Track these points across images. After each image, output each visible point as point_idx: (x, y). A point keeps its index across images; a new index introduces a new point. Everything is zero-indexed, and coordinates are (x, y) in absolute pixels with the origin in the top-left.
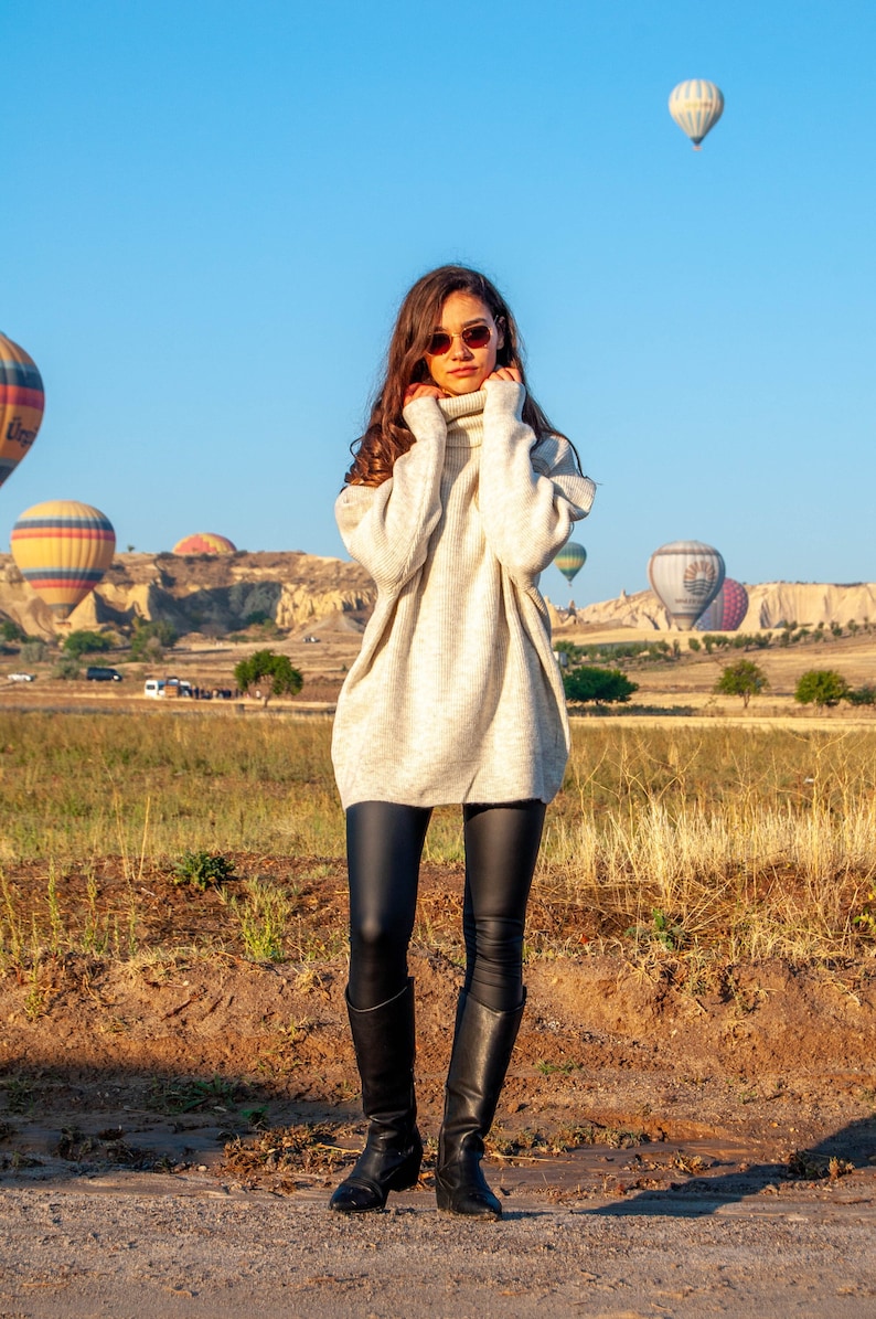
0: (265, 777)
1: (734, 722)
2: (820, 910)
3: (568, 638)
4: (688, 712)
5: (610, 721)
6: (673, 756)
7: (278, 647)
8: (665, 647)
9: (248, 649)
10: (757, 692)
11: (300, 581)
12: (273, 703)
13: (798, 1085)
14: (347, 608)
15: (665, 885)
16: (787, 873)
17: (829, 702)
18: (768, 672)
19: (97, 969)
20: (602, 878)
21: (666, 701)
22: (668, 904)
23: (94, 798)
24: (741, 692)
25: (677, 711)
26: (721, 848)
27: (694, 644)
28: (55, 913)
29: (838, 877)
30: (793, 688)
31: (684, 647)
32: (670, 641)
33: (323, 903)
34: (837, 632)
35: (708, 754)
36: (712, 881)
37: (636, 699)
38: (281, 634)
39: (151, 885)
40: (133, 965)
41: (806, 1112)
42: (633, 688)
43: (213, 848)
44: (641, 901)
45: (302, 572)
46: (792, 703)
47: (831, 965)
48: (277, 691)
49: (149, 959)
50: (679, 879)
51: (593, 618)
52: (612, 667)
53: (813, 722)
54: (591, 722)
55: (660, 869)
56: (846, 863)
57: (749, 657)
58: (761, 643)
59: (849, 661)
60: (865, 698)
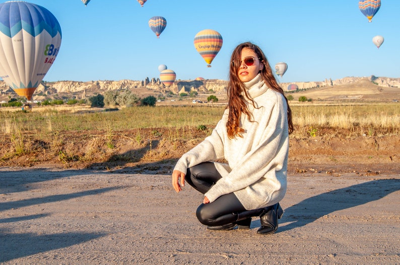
0: (212, 115)
2: (302, 131)
7: (214, 95)
9: (209, 95)
10: (292, 100)
11: (217, 84)
12: (213, 103)
13: (298, 158)
14: (225, 88)
16: (297, 126)
17: (304, 101)
18: (294, 97)
19: (185, 142)
23: (185, 118)
24: (290, 100)
28: (178, 134)
29: (305, 126)
30: (298, 99)
34: (305, 90)
38: (214, 92)
39: (194, 130)
40: (190, 141)
41: (299, 162)
43: (203, 124)
45: (218, 82)
46: (298, 101)
47: (303, 139)
48: (214, 102)
49: (193, 140)
53: (301, 104)
56: (306, 124)
57: (291, 94)
58: (293, 92)
59: (307, 95)
60: (310, 100)
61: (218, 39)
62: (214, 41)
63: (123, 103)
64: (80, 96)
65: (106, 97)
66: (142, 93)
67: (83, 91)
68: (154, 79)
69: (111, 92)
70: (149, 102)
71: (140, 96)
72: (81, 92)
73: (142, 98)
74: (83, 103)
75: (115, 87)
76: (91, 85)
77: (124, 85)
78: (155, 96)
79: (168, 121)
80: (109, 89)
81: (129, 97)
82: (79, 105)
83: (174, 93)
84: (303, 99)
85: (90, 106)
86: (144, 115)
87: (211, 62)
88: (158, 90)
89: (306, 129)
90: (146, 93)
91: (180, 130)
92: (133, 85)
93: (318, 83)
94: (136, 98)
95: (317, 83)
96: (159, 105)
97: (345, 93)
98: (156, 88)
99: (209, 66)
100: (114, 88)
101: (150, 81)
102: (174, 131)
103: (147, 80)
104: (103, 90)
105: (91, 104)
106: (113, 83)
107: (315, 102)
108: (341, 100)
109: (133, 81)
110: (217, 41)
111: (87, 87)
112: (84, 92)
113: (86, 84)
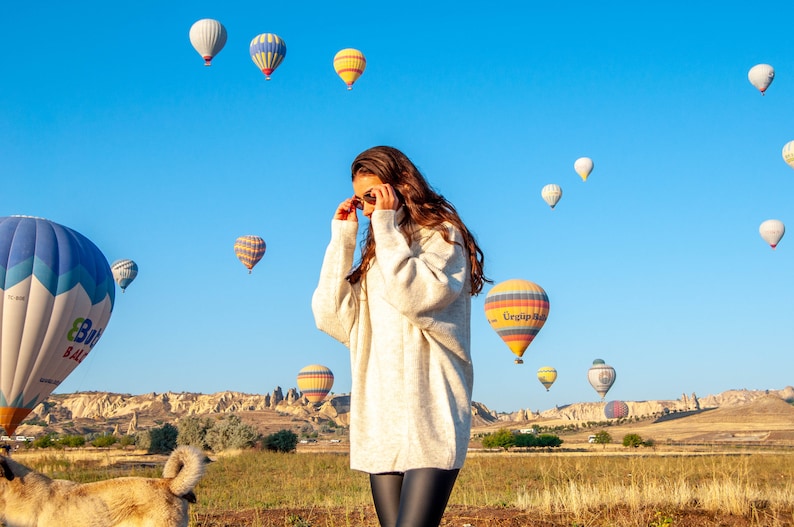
1: (600, 454)
2: (636, 521)
3: (537, 423)
4: (583, 450)
5: (553, 454)
6: (578, 466)
8: (573, 426)
10: (608, 443)
15: (577, 513)
16: (624, 508)
17: (636, 446)
18: (612, 435)
20: (553, 510)
21: (574, 447)
22: (578, 521)
23: (362, 485)
24: (602, 443)
25: (578, 450)
26: (598, 499)
27: (584, 425)
28: (348, 525)
29: (642, 509)
30: (622, 441)
31: (580, 426)
32: (575, 424)
33: (448, 521)
34: (638, 419)
35: (590, 465)
36: (595, 512)
37: (563, 446)
42: (562, 442)
44: (568, 519)
46: (622, 446)
50: (582, 510)
51: (546, 416)
52: (553, 434)
53: (631, 452)
54: (546, 454)
55: (574, 507)
56: (646, 504)
57: (605, 430)
58: (609, 424)
59: (644, 431)
60: (649, 444)
61: (542, 302)
62: (533, 305)
63: (220, 445)
64: (123, 427)
65: (182, 431)
66: (266, 424)
67: (132, 415)
68: (294, 391)
69: (195, 419)
70: (283, 442)
71: (262, 429)
72: (127, 418)
73: (266, 434)
74: (129, 443)
75: (204, 408)
76: (149, 403)
77: (224, 403)
78: (295, 431)
79: (323, 491)
80: (190, 413)
81: (236, 432)
82: (120, 448)
83: (339, 422)
84: (633, 441)
85: (145, 452)
86: (268, 476)
87: (522, 352)
88: (301, 416)
89: (645, 516)
90: (274, 422)
91: (354, 515)
92: (245, 405)
93: (666, 403)
94: (251, 435)
95: (663, 404)
96: (304, 451)
97: (729, 426)
98: (297, 411)
99: (520, 362)
100: (202, 411)
101: (285, 395)
102: (339, 516)
103: (279, 393)
104: (176, 415)
105: (148, 445)
106: (200, 398)
107: (661, 447)
108: (721, 444)
109: (247, 396)
110: (540, 306)
111: (141, 407)
112: (134, 419)
113: (140, 399)
